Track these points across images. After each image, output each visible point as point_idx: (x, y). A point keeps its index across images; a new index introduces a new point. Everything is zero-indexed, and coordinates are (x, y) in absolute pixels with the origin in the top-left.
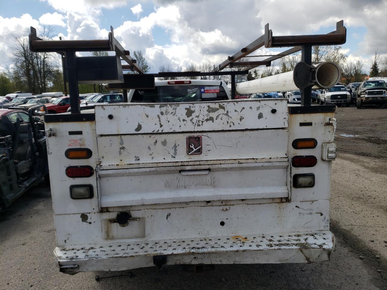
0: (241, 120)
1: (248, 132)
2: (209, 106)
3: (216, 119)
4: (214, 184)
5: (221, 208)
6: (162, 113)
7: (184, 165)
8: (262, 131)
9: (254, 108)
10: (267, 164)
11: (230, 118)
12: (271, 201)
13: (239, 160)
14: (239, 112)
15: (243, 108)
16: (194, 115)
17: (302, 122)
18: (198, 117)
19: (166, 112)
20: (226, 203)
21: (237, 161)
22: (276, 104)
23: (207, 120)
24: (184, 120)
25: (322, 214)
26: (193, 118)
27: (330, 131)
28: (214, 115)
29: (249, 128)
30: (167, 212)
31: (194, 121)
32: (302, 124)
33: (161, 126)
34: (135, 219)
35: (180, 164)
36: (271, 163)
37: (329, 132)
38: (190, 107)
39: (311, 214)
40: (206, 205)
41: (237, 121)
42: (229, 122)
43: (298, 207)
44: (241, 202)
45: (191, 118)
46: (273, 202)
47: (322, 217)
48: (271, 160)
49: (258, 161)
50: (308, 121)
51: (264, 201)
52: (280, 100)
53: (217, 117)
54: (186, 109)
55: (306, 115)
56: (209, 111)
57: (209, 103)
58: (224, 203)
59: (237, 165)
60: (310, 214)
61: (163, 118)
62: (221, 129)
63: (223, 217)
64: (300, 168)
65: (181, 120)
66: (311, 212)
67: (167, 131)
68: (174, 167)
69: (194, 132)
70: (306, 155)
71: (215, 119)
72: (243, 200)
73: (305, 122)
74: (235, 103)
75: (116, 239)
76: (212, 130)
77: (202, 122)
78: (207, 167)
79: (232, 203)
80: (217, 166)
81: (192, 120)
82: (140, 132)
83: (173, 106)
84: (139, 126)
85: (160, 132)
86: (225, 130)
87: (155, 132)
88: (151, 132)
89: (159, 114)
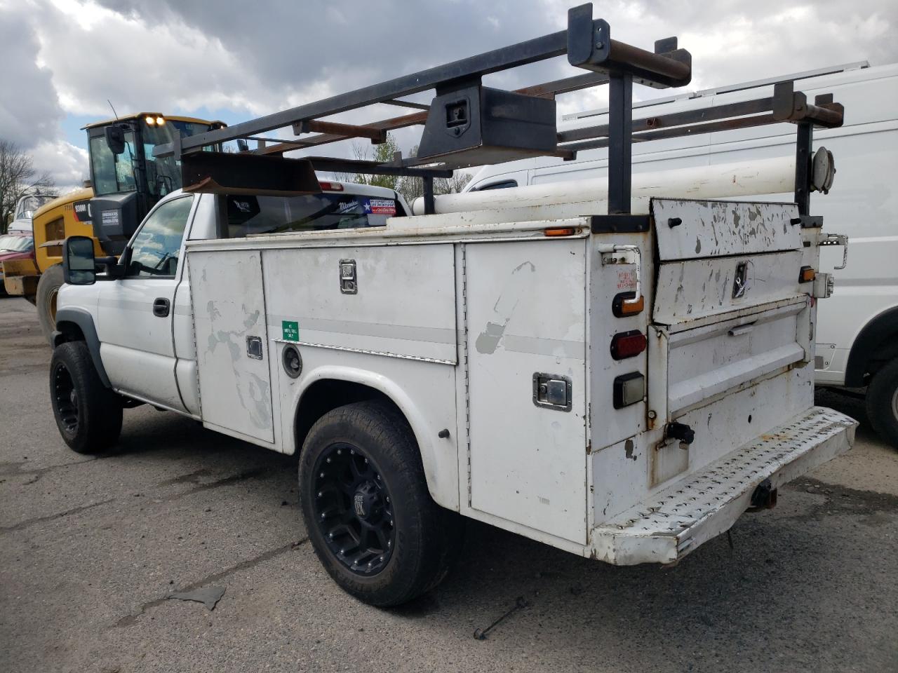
0: (773, 234)
2: (749, 209)
5: (750, 391)
6: (715, 219)
9: (780, 217)
11: (766, 231)
16: (740, 223)
18: (743, 227)
19: (718, 216)
20: (754, 382)
22: (792, 211)
23: (751, 233)
24: (734, 233)
26: (740, 230)
28: (754, 225)
30: (708, 411)
31: (741, 234)
32: (805, 244)
33: (717, 243)
36: (797, 305)
38: (735, 208)
41: (771, 237)
42: (766, 238)
43: (798, 376)
45: (738, 228)
46: (783, 372)
48: (798, 300)
50: (808, 239)
53: (757, 228)
54: (733, 212)
56: (750, 218)
58: (752, 383)
63: (751, 407)
65: (732, 233)
67: (722, 254)
69: (742, 255)
71: (756, 232)
75: (661, 482)
77: (748, 236)
79: (757, 381)
81: (739, 233)
82: (701, 254)
83: (722, 206)
84: (698, 242)
85: (717, 254)
86: (766, 251)
87: (713, 255)
88: (709, 255)
89: (713, 220)
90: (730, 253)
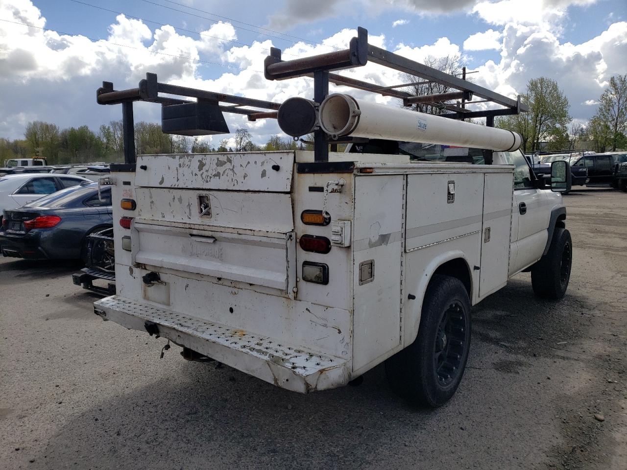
0: (244, 177)
1: (250, 194)
2: (218, 159)
3: (223, 175)
4: (221, 257)
5: (231, 289)
6: (180, 166)
7: (191, 229)
8: (264, 194)
9: (259, 164)
10: (265, 239)
11: (235, 175)
12: (279, 293)
13: (238, 230)
14: (244, 167)
15: (249, 163)
16: (205, 168)
17: (312, 185)
18: (207, 171)
19: (183, 164)
20: (235, 285)
21: (236, 231)
22: (281, 158)
23: (215, 176)
24: (196, 175)
25: (340, 332)
26: (203, 173)
27: (348, 202)
28: (221, 170)
29: (251, 189)
30: (186, 281)
31: (204, 176)
32: (312, 189)
33: (178, 180)
34: (162, 283)
35: (188, 226)
36: (270, 239)
37: (346, 203)
38: (202, 159)
39: (325, 326)
40: (217, 283)
41: (240, 179)
42: (233, 180)
43: (309, 311)
44: (248, 287)
45: (201, 172)
46: (281, 295)
47: (340, 336)
48: (269, 235)
49: (256, 233)
50: (319, 185)
51: (272, 292)
52: (286, 152)
53: (224, 172)
54: (199, 161)
55: (316, 175)
56: (217, 165)
57: (219, 155)
58: (233, 285)
59: (236, 236)
60: (323, 326)
61: (181, 170)
62: (225, 189)
63: (231, 301)
64: (311, 253)
65: (194, 174)
66: (326, 323)
67: (181, 187)
68: (184, 229)
69: (203, 189)
70: (317, 235)
71: (221, 175)
72: (251, 285)
73: (315, 186)
74: (242, 155)
75: (151, 300)
76: (217, 188)
77: (210, 177)
78: (210, 234)
79: (241, 286)
80: (224, 235)
81: (202, 175)
82: (162, 186)
83: (189, 157)
84: (163, 179)
85: (176, 187)
86: (229, 189)
87: (172, 187)
88: (170, 186)
89: (178, 166)
90: (189, 187)
